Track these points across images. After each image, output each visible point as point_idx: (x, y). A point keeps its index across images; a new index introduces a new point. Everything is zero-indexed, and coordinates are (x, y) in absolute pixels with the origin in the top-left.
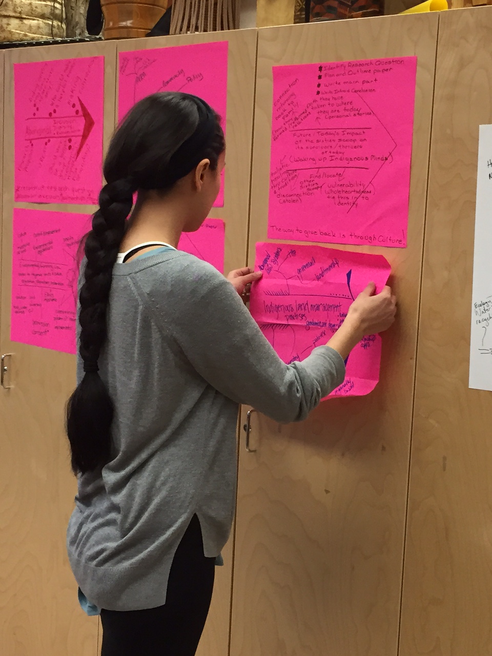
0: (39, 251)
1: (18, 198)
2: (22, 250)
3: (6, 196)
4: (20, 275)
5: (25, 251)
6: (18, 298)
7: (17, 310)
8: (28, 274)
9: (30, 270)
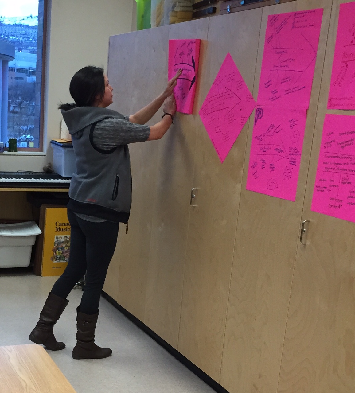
0: (342, 146)
1: (330, 106)
2: (328, 145)
3: (320, 105)
4: (324, 163)
5: (331, 145)
6: (321, 180)
7: (318, 189)
8: (331, 163)
9: (333, 160)
